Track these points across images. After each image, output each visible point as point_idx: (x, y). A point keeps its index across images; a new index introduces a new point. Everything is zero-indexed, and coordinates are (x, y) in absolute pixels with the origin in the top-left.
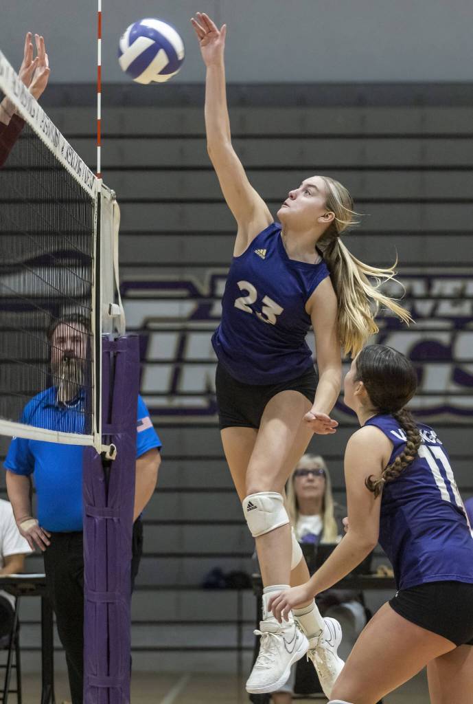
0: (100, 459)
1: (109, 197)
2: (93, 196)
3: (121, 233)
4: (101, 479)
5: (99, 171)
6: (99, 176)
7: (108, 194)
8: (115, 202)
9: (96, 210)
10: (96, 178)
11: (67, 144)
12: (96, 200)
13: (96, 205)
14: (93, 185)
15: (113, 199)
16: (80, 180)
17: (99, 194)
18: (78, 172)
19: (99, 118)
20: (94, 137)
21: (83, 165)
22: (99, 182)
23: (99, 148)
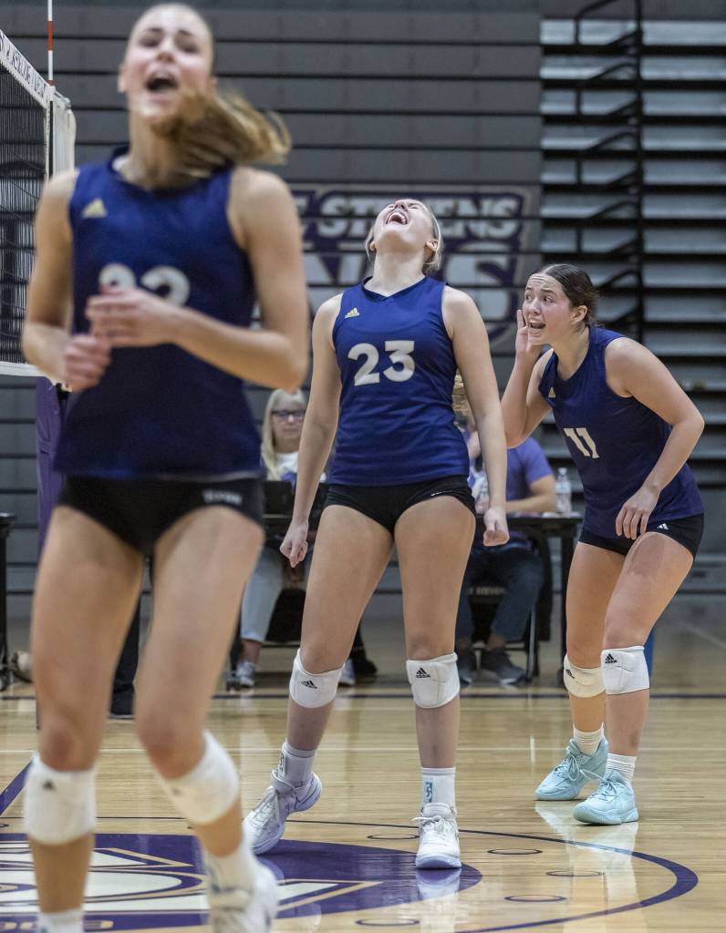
0: (55, 390)
1: (63, 106)
2: (45, 105)
3: (77, 143)
4: (57, 412)
5: (51, 77)
6: (52, 83)
7: (62, 102)
8: (70, 112)
9: (48, 120)
10: (48, 85)
11: (13, 48)
12: (48, 110)
13: (48, 115)
14: (44, 92)
15: (67, 108)
16: (29, 87)
17: (51, 103)
18: (27, 79)
19: (50, 19)
20: (45, 37)
21: (32, 70)
22: (51, 89)
23: (50, 53)
